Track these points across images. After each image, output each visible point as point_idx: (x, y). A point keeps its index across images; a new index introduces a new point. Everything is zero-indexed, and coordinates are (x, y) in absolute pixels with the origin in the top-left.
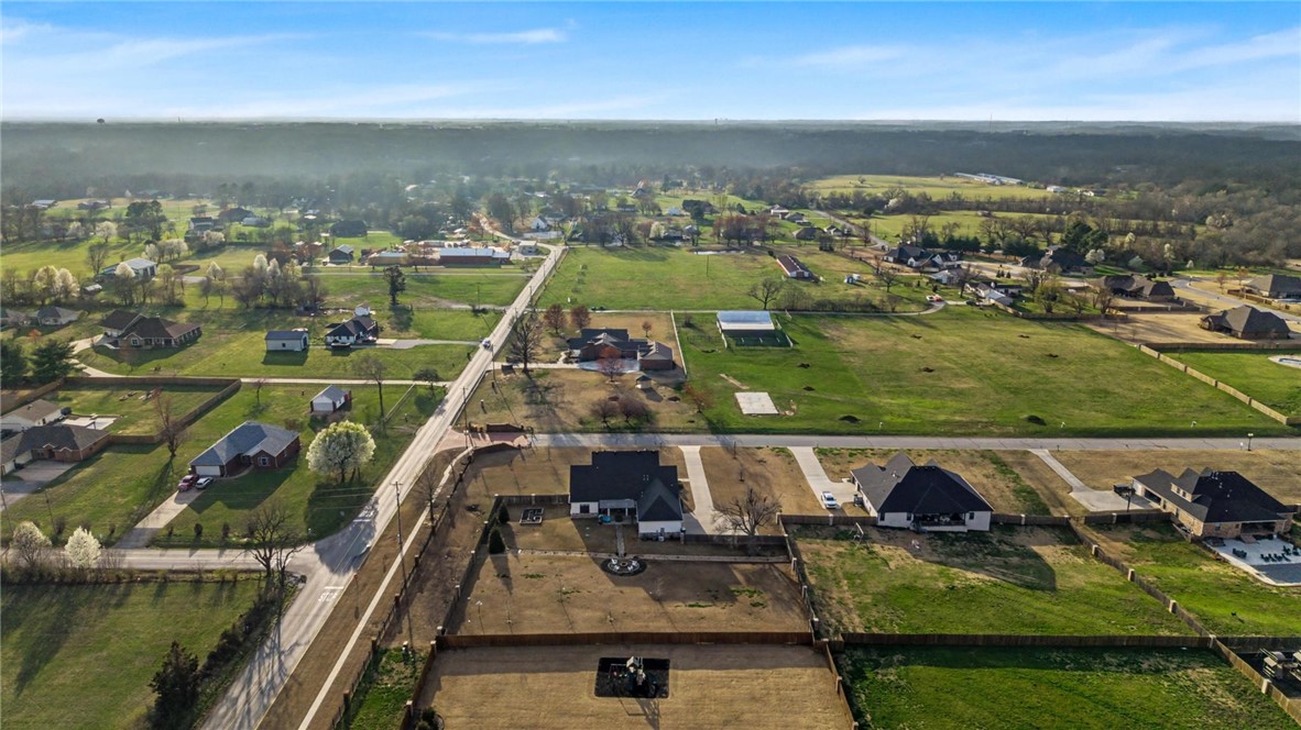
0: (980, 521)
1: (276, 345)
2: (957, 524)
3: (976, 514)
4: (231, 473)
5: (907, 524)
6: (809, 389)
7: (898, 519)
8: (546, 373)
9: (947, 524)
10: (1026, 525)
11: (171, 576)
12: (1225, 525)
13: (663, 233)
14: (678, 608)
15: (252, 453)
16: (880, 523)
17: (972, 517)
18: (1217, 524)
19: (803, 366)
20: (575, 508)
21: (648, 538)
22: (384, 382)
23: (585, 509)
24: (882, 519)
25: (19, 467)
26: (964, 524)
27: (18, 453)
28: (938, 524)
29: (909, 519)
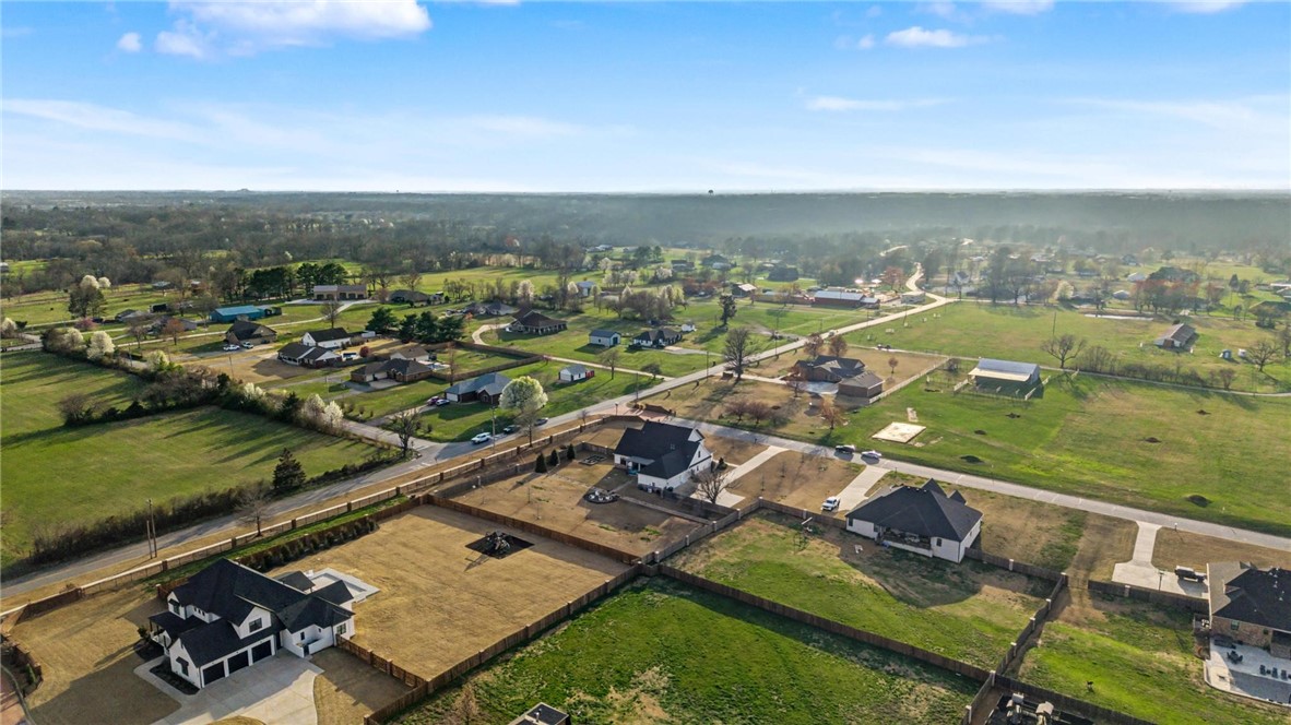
0: (951, 551)
1: (595, 340)
2: (924, 547)
3: (944, 541)
4: (463, 401)
5: (874, 535)
6: (979, 432)
7: (865, 528)
8: (755, 383)
9: (912, 544)
10: (1014, 571)
11: (364, 440)
12: (1246, 627)
13: (1070, 294)
14: (594, 525)
15: (480, 391)
16: (849, 528)
17: (939, 544)
18: (1235, 622)
19: (1012, 416)
20: (618, 458)
21: (642, 488)
22: (616, 369)
23: (623, 462)
24: (851, 524)
25: (375, 379)
26: (929, 548)
27: (378, 372)
28: (905, 543)
29: (875, 530)
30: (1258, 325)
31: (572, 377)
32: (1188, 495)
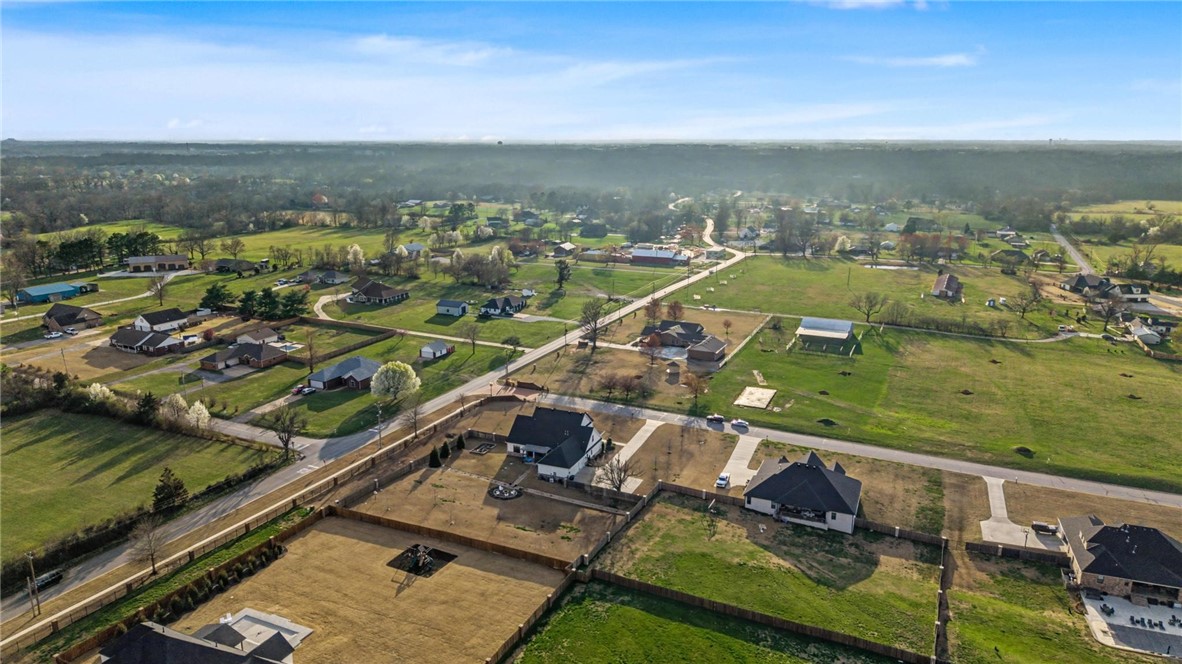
0: (844, 522)
1: (443, 310)
2: (819, 521)
3: (838, 515)
4: (329, 388)
5: (772, 511)
6: (823, 393)
7: (763, 505)
8: (610, 351)
9: (809, 519)
10: (899, 537)
12: (1110, 580)
14: (507, 528)
15: (346, 377)
16: (747, 506)
17: (834, 517)
18: (1101, 577)
19: (844, 374)
20: (510, 447)
21: (543, 478)
23: (517, 450)
24: (749, 502)
25: (227, 367)
26: (825, 522)
27: (230, 358)
28: (802, 518)
29: (773, 507)
30: (1003, 272)
31: (434, 354)
32: (1015, 447)
